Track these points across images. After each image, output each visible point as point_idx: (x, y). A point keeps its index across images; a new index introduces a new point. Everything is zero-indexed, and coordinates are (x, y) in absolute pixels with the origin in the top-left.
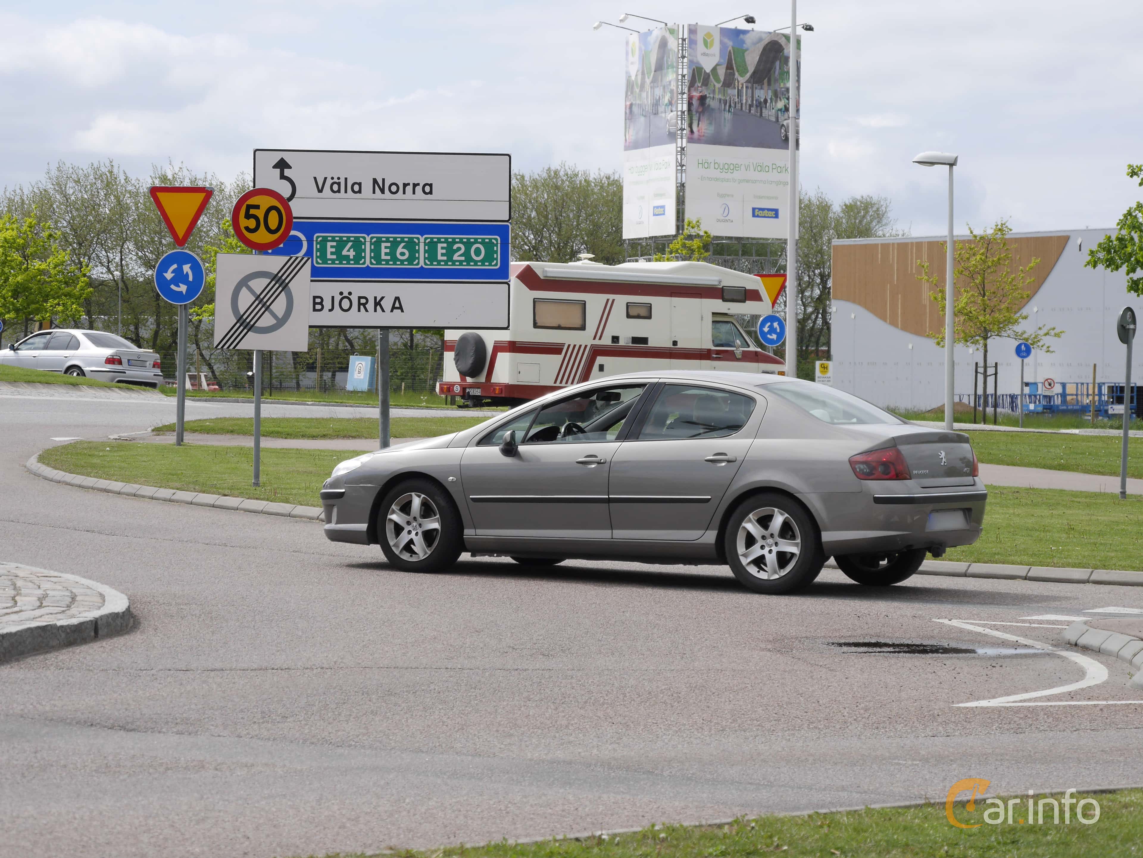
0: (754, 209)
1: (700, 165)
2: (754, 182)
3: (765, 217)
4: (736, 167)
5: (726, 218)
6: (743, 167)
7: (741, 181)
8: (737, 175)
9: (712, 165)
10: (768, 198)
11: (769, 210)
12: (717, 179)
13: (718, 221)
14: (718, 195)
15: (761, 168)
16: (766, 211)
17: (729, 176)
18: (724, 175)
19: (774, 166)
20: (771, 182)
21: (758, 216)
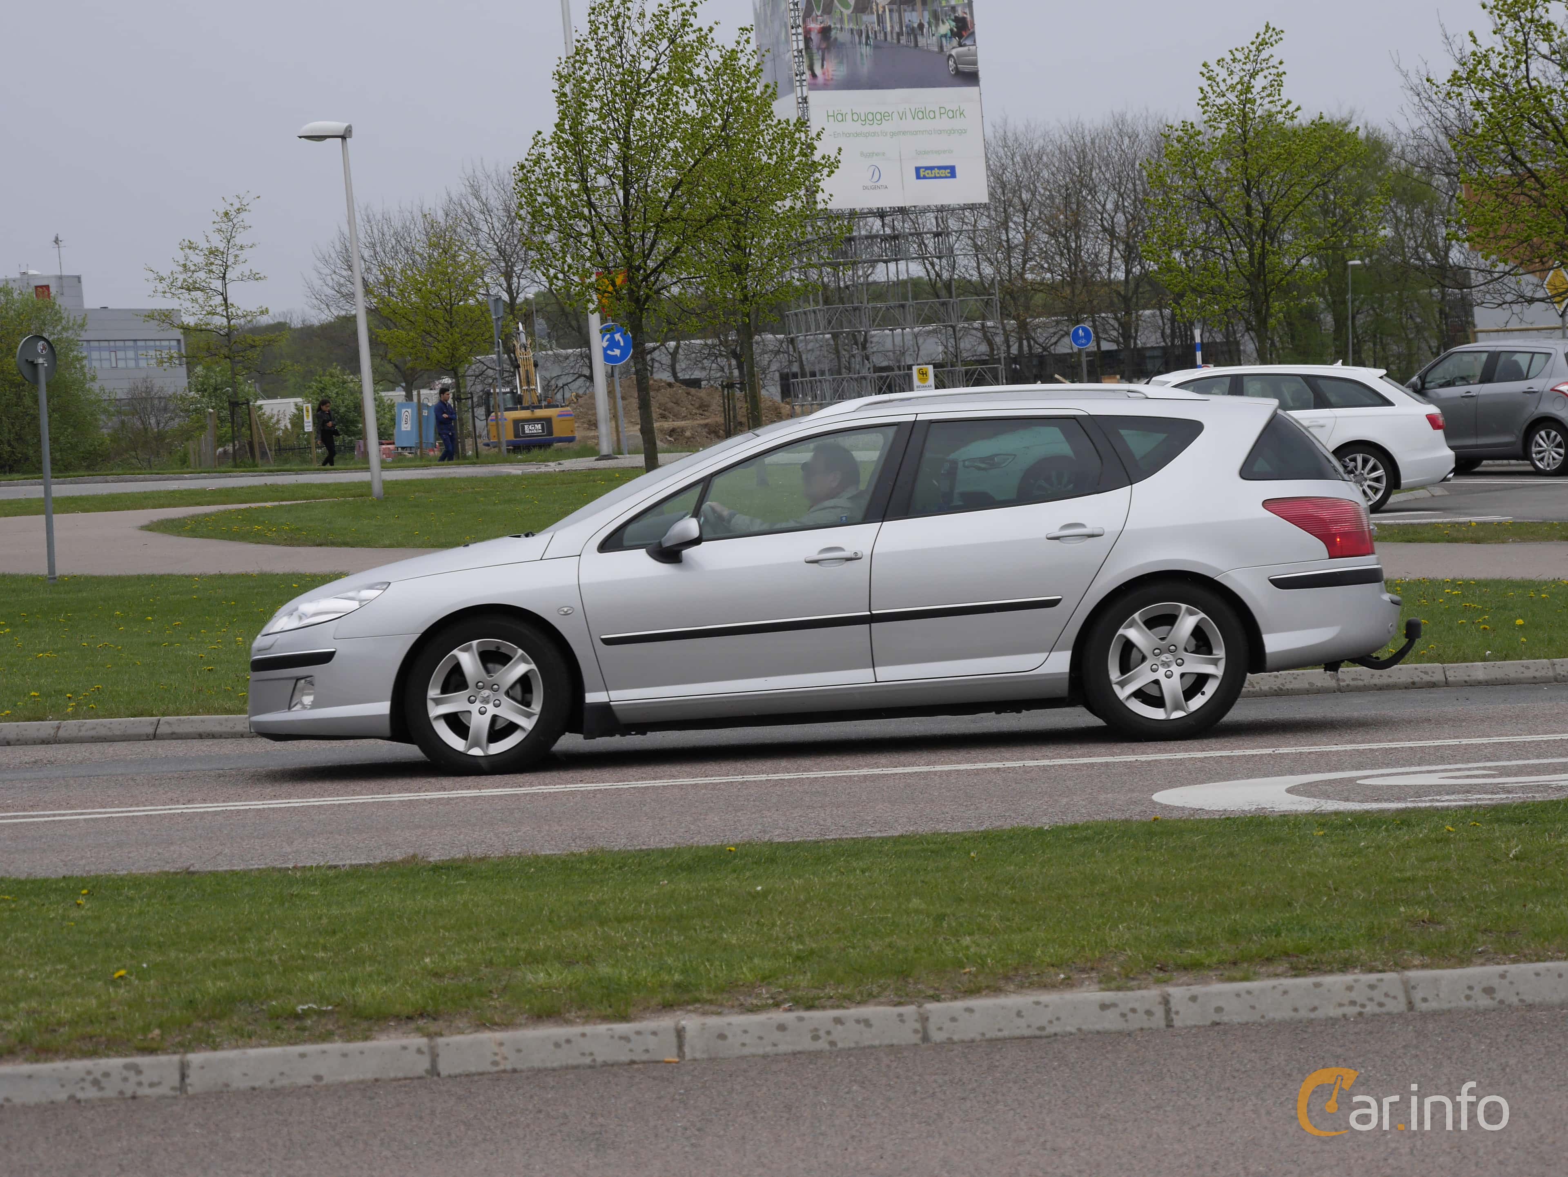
0: (918, 169)
1: (831, 119)
2: (916, 133)
3: (935, 178)
4: (885, 116)
5: (878, 184)
6: (895, 115)
7: (893, 134)
8: (887, 126)
9: (849, 117)
10: (938, 152)
11: (940, 168)
12: (857, 135)
13: (865, 188)
14: (862, 154)
15: (921, 114)
16: (936, 171)
17: (875, 128)
18: (867, 128)
19: (943, 111)
20: (940, 132)
21: (925, 177)
